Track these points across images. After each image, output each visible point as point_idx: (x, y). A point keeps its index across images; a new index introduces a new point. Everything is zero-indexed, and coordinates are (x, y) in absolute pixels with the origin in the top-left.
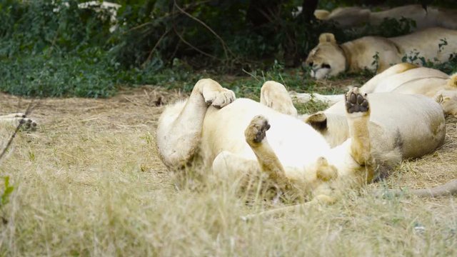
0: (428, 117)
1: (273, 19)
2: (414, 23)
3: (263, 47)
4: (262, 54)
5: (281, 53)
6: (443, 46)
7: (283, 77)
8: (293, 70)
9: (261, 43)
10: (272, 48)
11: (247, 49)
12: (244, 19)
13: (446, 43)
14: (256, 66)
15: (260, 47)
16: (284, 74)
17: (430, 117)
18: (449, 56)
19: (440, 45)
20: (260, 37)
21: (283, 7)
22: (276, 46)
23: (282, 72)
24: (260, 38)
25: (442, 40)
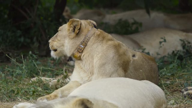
0: (153, 99)
1: (30, 17)
2: (141, 24)
3: (22, 39)
4: (20, 45)
5: (36, 45)
6: (163, 43)
7: (37, 64)
8: (45, 59)
9: (20, 37)
10: (28, 41)
11: (8, 41)
12: (6, 16)
13: (165, 41)
14: (15, 54)
15: (19, 40)
16: (38, 62)
17: (155, 99)
18: (172, 52)
19: (160, 43)
20: (19, 31)
21: (38, 8)
22: (32, 39)
23: (36, 60)
24: (19, 33)
25: (162, 38)
